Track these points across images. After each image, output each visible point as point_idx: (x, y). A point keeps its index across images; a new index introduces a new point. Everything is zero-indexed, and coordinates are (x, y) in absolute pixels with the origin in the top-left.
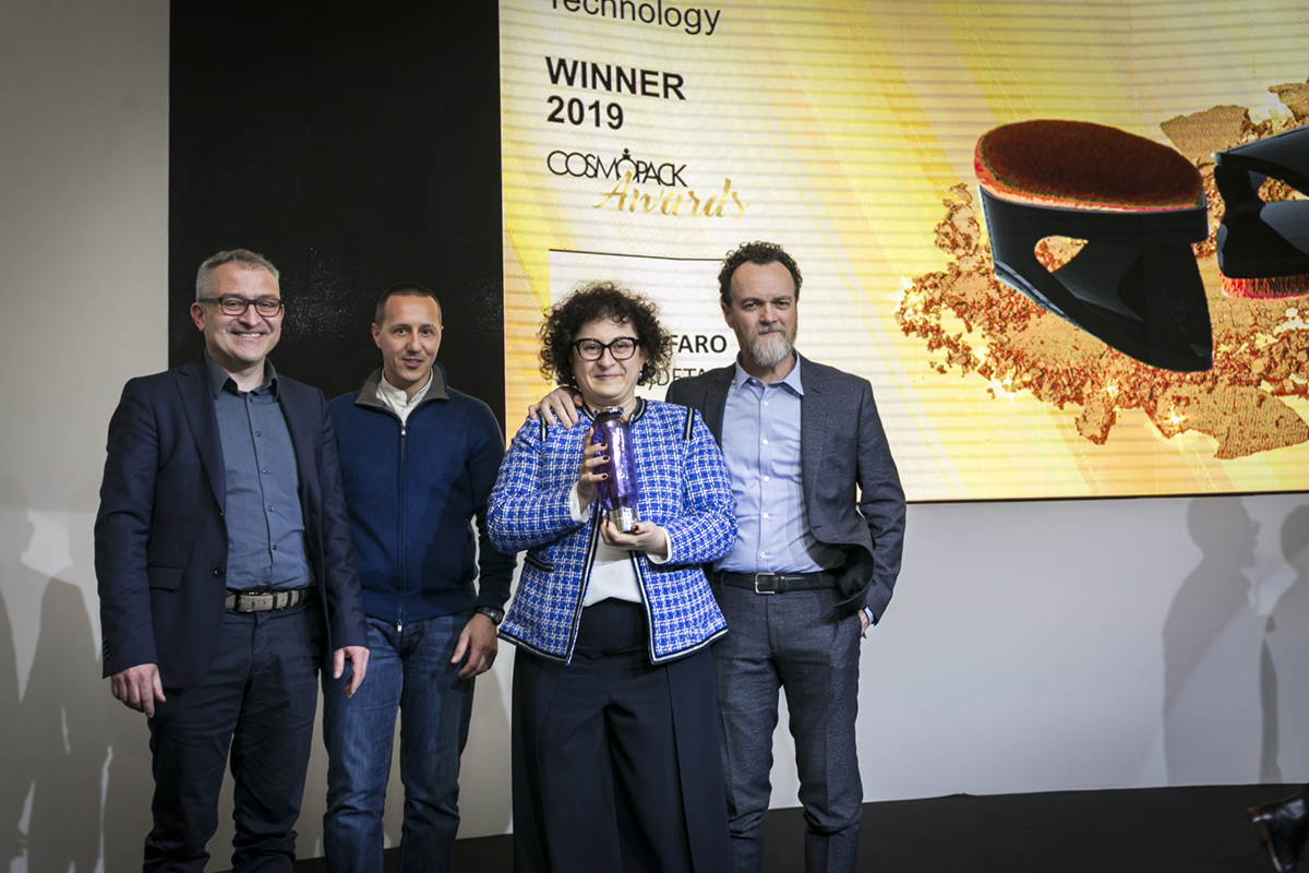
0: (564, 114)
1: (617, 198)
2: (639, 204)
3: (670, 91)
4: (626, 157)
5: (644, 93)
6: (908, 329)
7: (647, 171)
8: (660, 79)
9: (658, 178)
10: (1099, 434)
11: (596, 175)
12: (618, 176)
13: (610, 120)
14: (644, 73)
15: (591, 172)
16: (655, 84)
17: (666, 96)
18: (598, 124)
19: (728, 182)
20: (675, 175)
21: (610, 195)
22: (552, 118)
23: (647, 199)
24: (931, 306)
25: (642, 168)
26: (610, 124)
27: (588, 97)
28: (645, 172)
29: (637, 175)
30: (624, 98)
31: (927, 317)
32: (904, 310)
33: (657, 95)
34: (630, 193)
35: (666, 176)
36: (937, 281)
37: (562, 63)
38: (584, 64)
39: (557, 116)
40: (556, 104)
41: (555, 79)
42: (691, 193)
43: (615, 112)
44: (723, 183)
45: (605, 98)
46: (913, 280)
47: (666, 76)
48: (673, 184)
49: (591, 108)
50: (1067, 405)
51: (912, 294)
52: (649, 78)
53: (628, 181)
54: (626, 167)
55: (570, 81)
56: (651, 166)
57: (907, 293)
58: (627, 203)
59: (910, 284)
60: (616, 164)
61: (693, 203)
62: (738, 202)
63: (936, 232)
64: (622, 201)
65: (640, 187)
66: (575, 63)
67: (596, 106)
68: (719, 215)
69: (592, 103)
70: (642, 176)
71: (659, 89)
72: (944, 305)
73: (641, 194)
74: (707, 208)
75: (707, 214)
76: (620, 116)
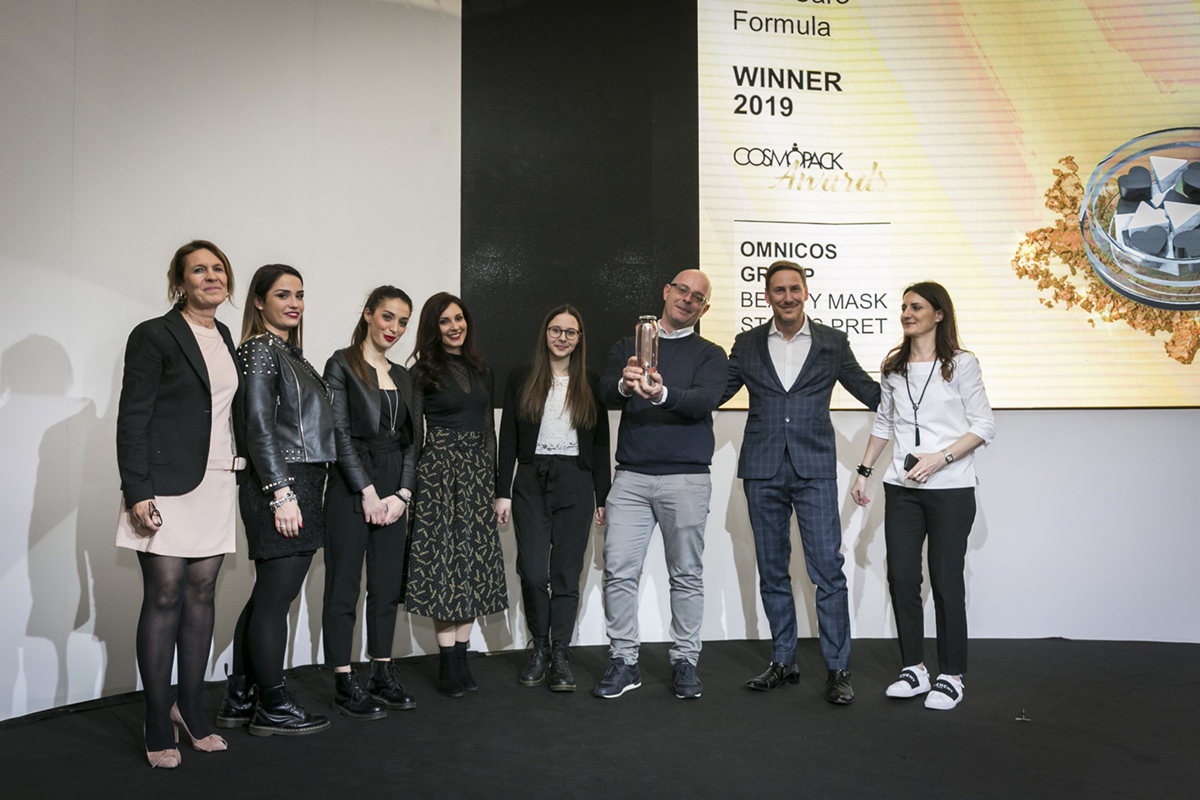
0: (747, 107)
1: (788, 180)
2: (805, 184)
3: (831, 85)
4: (795, 149)
5: (809, 88)
6: (1022, 272)
7: (812, 159)
8: (822, 77)
9: (820, 164)
10: (1186, 355)
11: (771, 164)
12: (789, 163)
13: (783, 110)
14: (809, 73)
15: (767, 162)
16: (819, 81)
17: (827, 89)
18: (773, 113)
19: (875, 164)
20: (834, 161)
21: (783, 178)
22: (738, 111)
23: (811, 180)
24: (1041, 254)
25: (807, 157)
26: (783, 113)
27: (765, 93)
28: (810, 159)
29: (804, 162)
30: (794, 93)
31: (1038, 264)
32: (1018, 259)
33: (820, 89)
34: (798, 175)
35: (827, 161)
36: (1047, 235)
37: (746, 70)
38: (762, 70)
39: (741, 109)
40: (741, 100)
41: (740, 82)
42: (846, 175)
43: (786, 104)
44: (872, 165)
45: (778, 93)
46: (1027, 235)
47: (827, 74)
48: (832, 168)
49: (767, 102)
50: (1158, 332)
51: (1025, 246)
52: (813, 76)
53: (796, 168)
54: (795, 157)
55: (752, 83)
56: (815, 155)
57: (1021, 244)
58: (796, 183)
59: (1024, 238)
60: (787, 155)
61: (848, 180)
62: (883, 179)
63: (1046, 195)
64: (791, 182)
65: (806, 171)
66: (756, 69)
67: (772, 100)
68: (868, 189)
69: (769, 98)
70: (807, 163)
71: (822, 85)
72: (1052, 254)
73: (806, 177)
74: (858, 185)
75: (858, 189)
76: (790, 107)
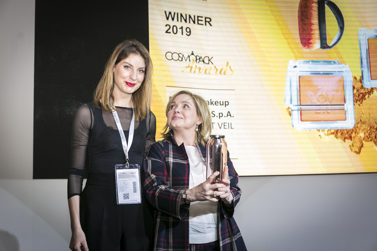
0: (171, 30)
1: (189, 69)
2: (197, 71)
3: (207, 23)
4: (193, 54)
5: (198, 24)
7: (200, 59)
8: (203, 19)
9: (203, 61)
11: (182, 60)
12: (190, 61)
14: (198, 17)
15: (180, 59)
16: (202, 21)
17: (206, 25)
18: (182, 34)
19: (228, 63)
20: (209, 60)
21: (187, 67)
22: (167, 32)
23: (200, 69)
25: (198, 58)
27: (179, 25)
28: (199, 59)
29: (196, 59)
30: (191, 25)
33: (202, 25)
34: (194, 67)
35: (206, 60)
37: (170, 13)
38: (178, 14)
39: (168, 31)
40: (168, 27)
41: (168, 18)
42: (215, 67)
43: (188, 30)
44: (226, 63)
45: (185, 25)
47: (206, 18)
48: (209, 64)
49: (180, 28)
50: (346, 140)
52: (200, 19)
53: (193, 62)
54: (192, 57)
55: (173, 19)
56: (201, 57)
58: (193, 70)
60: (189, 56)
61: (216, 70)
62: (231, 70)
64: (191, 69)
65: (197, 65)
66: (175, 13)
67: (182, 28)
68: (225, 74)
70: (198, 61)
71: (203, 22)
73: (198, 67)
74: (220, 72)
75: (221, 74)
76: (190, 32)
